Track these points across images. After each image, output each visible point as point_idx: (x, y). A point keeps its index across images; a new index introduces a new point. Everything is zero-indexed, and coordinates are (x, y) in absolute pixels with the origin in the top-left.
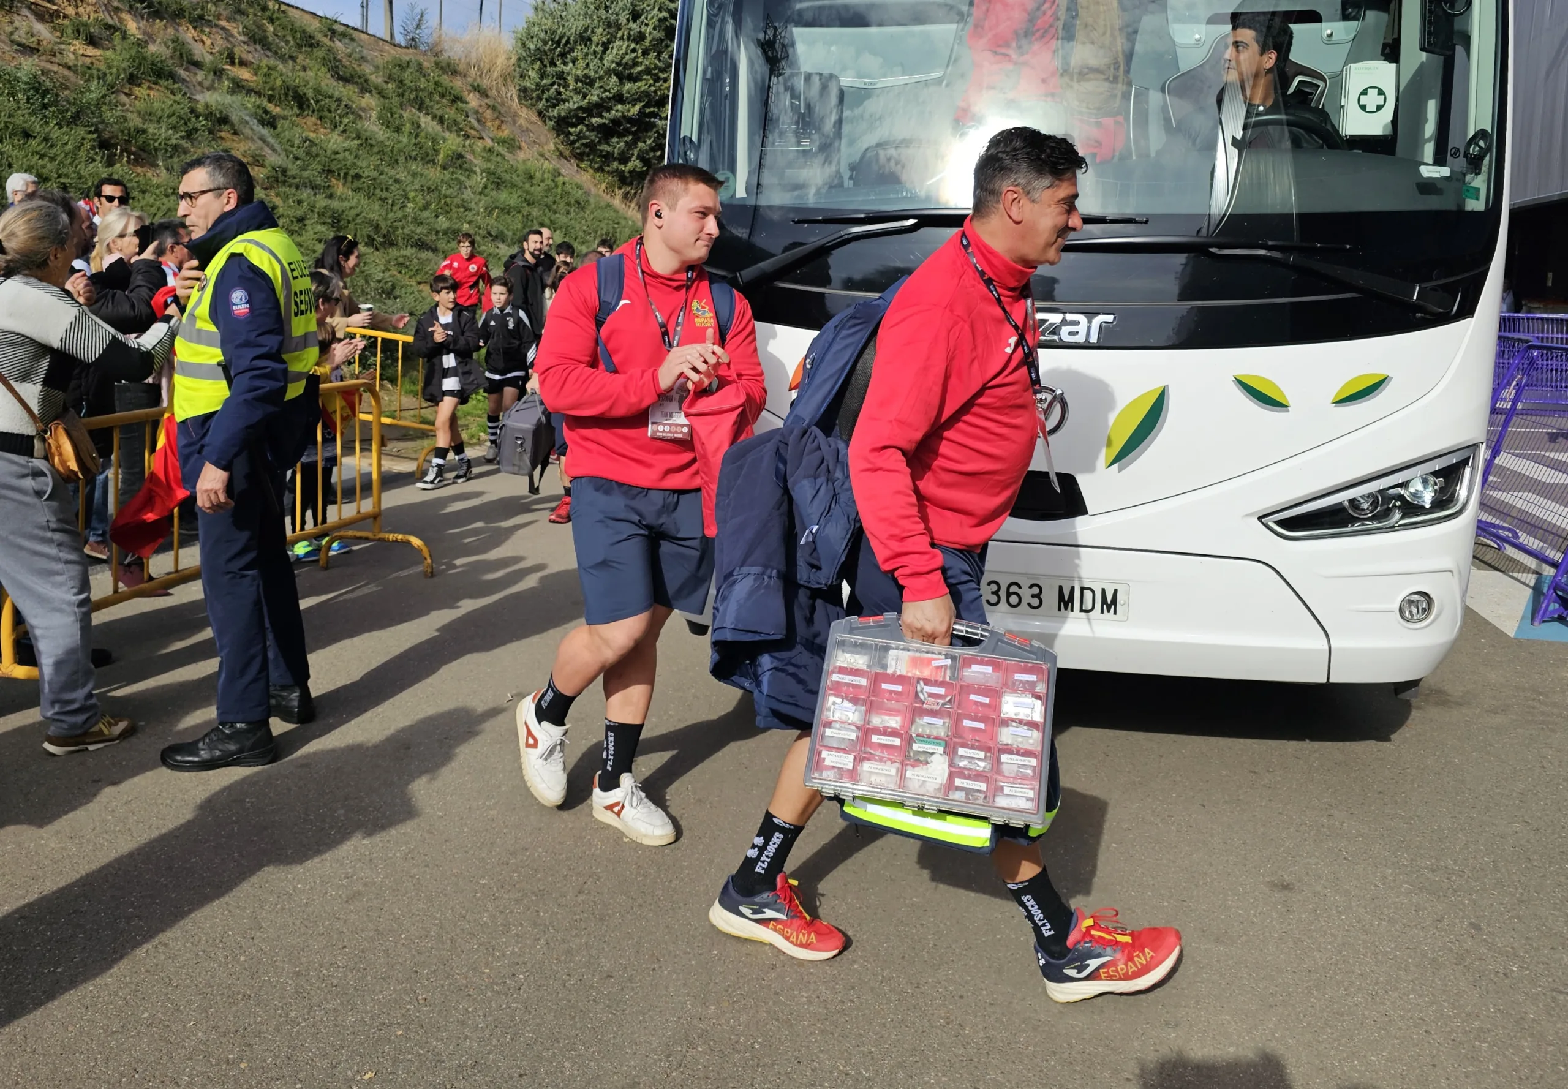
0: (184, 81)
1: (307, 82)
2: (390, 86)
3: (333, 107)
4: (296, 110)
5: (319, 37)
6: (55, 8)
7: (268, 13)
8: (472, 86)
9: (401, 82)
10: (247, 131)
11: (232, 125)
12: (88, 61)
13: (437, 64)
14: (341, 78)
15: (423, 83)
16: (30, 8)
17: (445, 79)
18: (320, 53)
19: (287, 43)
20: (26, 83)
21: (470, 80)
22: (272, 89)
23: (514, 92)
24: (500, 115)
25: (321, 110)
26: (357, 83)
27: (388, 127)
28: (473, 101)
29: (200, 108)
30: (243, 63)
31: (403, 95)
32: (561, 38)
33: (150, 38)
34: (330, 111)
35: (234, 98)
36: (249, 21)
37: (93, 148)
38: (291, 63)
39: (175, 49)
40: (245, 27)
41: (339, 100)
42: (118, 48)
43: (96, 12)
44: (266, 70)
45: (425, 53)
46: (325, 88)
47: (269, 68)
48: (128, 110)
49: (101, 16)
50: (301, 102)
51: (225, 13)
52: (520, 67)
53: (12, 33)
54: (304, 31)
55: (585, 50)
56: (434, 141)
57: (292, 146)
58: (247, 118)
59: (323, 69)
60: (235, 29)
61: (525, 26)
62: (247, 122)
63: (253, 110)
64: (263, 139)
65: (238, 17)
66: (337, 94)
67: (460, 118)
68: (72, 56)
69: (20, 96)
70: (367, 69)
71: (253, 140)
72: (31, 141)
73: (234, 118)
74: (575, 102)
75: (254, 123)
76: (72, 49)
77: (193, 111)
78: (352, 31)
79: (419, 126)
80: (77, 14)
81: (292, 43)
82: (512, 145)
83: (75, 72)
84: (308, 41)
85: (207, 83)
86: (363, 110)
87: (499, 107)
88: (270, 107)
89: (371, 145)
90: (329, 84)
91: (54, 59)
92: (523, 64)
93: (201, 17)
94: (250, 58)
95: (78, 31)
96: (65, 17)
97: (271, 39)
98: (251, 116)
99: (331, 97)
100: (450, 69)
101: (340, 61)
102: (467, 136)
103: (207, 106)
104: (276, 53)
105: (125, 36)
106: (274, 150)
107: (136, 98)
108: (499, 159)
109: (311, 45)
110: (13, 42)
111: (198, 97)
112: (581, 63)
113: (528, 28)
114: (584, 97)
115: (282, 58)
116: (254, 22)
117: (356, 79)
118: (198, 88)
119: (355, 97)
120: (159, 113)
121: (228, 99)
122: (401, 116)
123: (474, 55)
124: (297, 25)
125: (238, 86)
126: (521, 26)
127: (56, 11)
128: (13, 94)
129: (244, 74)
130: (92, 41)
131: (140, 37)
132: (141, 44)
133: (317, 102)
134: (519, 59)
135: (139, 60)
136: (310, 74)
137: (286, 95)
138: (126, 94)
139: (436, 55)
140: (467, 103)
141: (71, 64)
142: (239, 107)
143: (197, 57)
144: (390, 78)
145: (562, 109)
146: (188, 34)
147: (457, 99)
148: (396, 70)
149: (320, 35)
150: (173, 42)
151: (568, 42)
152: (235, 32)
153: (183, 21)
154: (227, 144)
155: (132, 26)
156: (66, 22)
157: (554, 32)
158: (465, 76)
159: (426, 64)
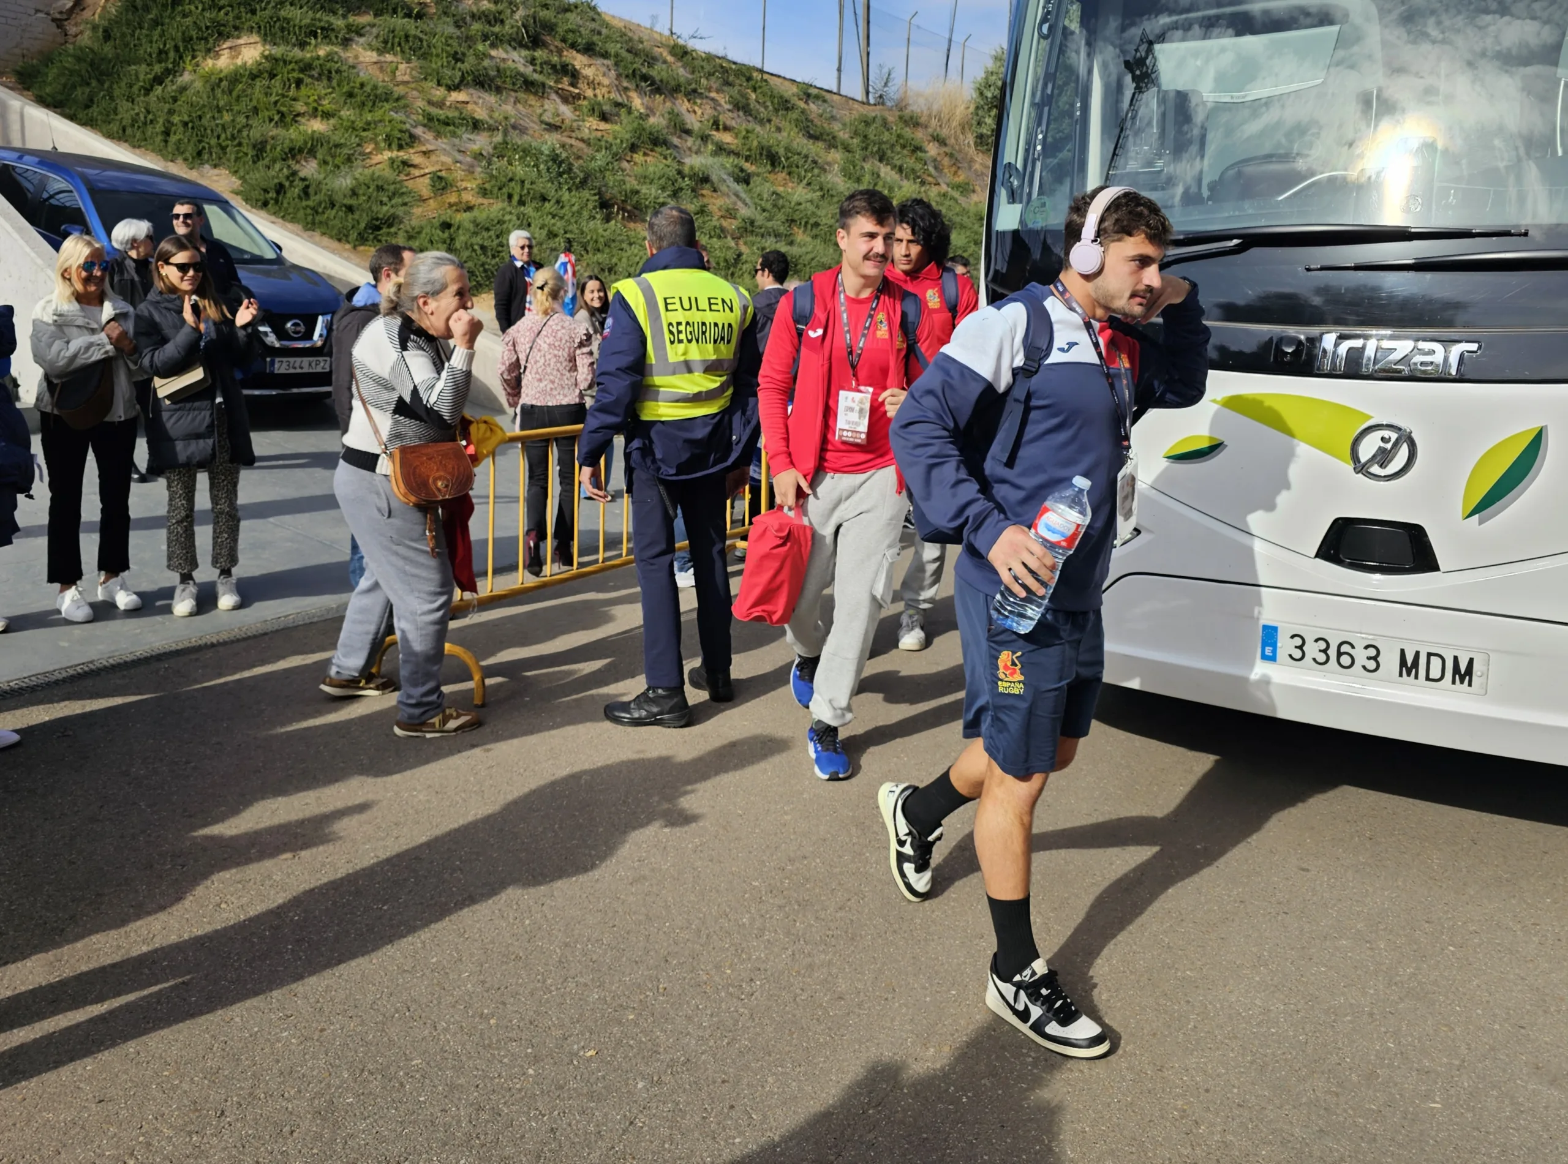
0: (676, 147)
1: (780, 142)
2: (855, 141)
3: (801, 163)
4: (769, 167)
5: (795, 100)
6: (577, 91)
7: (752, 83)
8: (932, 136)
9: (865, 137)
10: (724, 188)
11: (713, 184)
12: (599, 134)
13: (901, 118)
14: (811, 136)
15: (886, 136)
16: (557, 93)
17: (908, 132)
18: (794, 115)
19: (766, 108)
20: (548, 156)
21: (930, 130)
22: (750, 150)
23: (970, 139)
24: (956, 160)
25: (790, 166)
26: (825, 140)
27: (850, 178)
28: (932, 150)
29: (686, 170)
30: (726, 129)
31: (866, 148)
33: (651, 111)
34: (797, 167)
35: (716, 159)
36: (734, 91)
37: (595, 208)
38: (768, 126)
39: (670, 119)
40: (731, 97)
41: (806, 157)
42: (625, 121)
43: (609, 92)
44: (744, 133)
45: (891, 109)
46: (795, 145)
47: (748, 131)
48: (628, 175)
49: (612, 96)
50: (773, 159)
51: (715, 86)
52: (977, 115)
53: (541, 115)
54: (781, 97)
56: (891, 189)
57: (762, 199)
58: (725, 177)
59: (796, 130)
60: (723, 99)
61: (983, 75)
62: (724, 181)
63: (731, 169)
64: (737, 195)
65: (725, 88)
66: (805, 151)
67: (918, 166)
68: (587, 131)
69: (542, 166)
70: (836, 127)
71: (728, 196)
72: (547, 204)
73: (714, 178)
75: (730, 182)
76: (588, 125)
77: (679, 172)
78: (824, 93)
79: (879, 176)
80: (595, 95)
81: (771, 108)
82: (965, 189)
83: (589, 145)
84: (784, 105)
85: (695, 148)
86: (829, 164)
87: (957, 155)
88: (747, 166)
89: (832, 196)
90: (801, 143)
91: (574, 135)
92: (980, 112)
93: (695, 91)
94: (733, 123)
95: (593, 109)
96: (585, 98)
97: (752, 106)
98: (729, 174)
99: (799, 154)
100: (913, 122)
101: (812, 121)
102: (923, 183)
103: (692, 168)
104: (756, 118)
105: (630, 111)
106: (746, 204)
107: (635, 164)
108: (952, 203)
109: (787, 109)
110: (542, 122)
111: (688, 161)
113: (987, 78)
115: (761, 122)
116: (739, 91)
117: (825, 137)
118: (688, 153)
119: (822, 153)
120: (652, 176)
121: (710, 161)
122: (862, 168)
123: (935, 107)
124: (775, 92)
125: (721, 149)
126: (981, 75)
127: (579, 94)
128: (536, 166)
129: (727, 138)
130: (604, 117)
131: (642, 111)
132: (643, 117)
133: (787, 159)
134: (977, 108)
135: (639, 131)
136: (785, 134)
137: (761, 154)
138: (628, 161)
139: (901, 110)
140: (926, 152)
141: (586, 138)
142: (718, 167)
143: (689, 126)
144: (856, 133)
146: (683, 105)
147: (917, 149)
148: (862, 126)
149: (796, 98)
150: (669, 113)
152: (722, 102)
153: (679, 95)
154: (706, 201)
155: (638, 102)
156: (585, 103)
158: (926, 127)
159: (890, 119)
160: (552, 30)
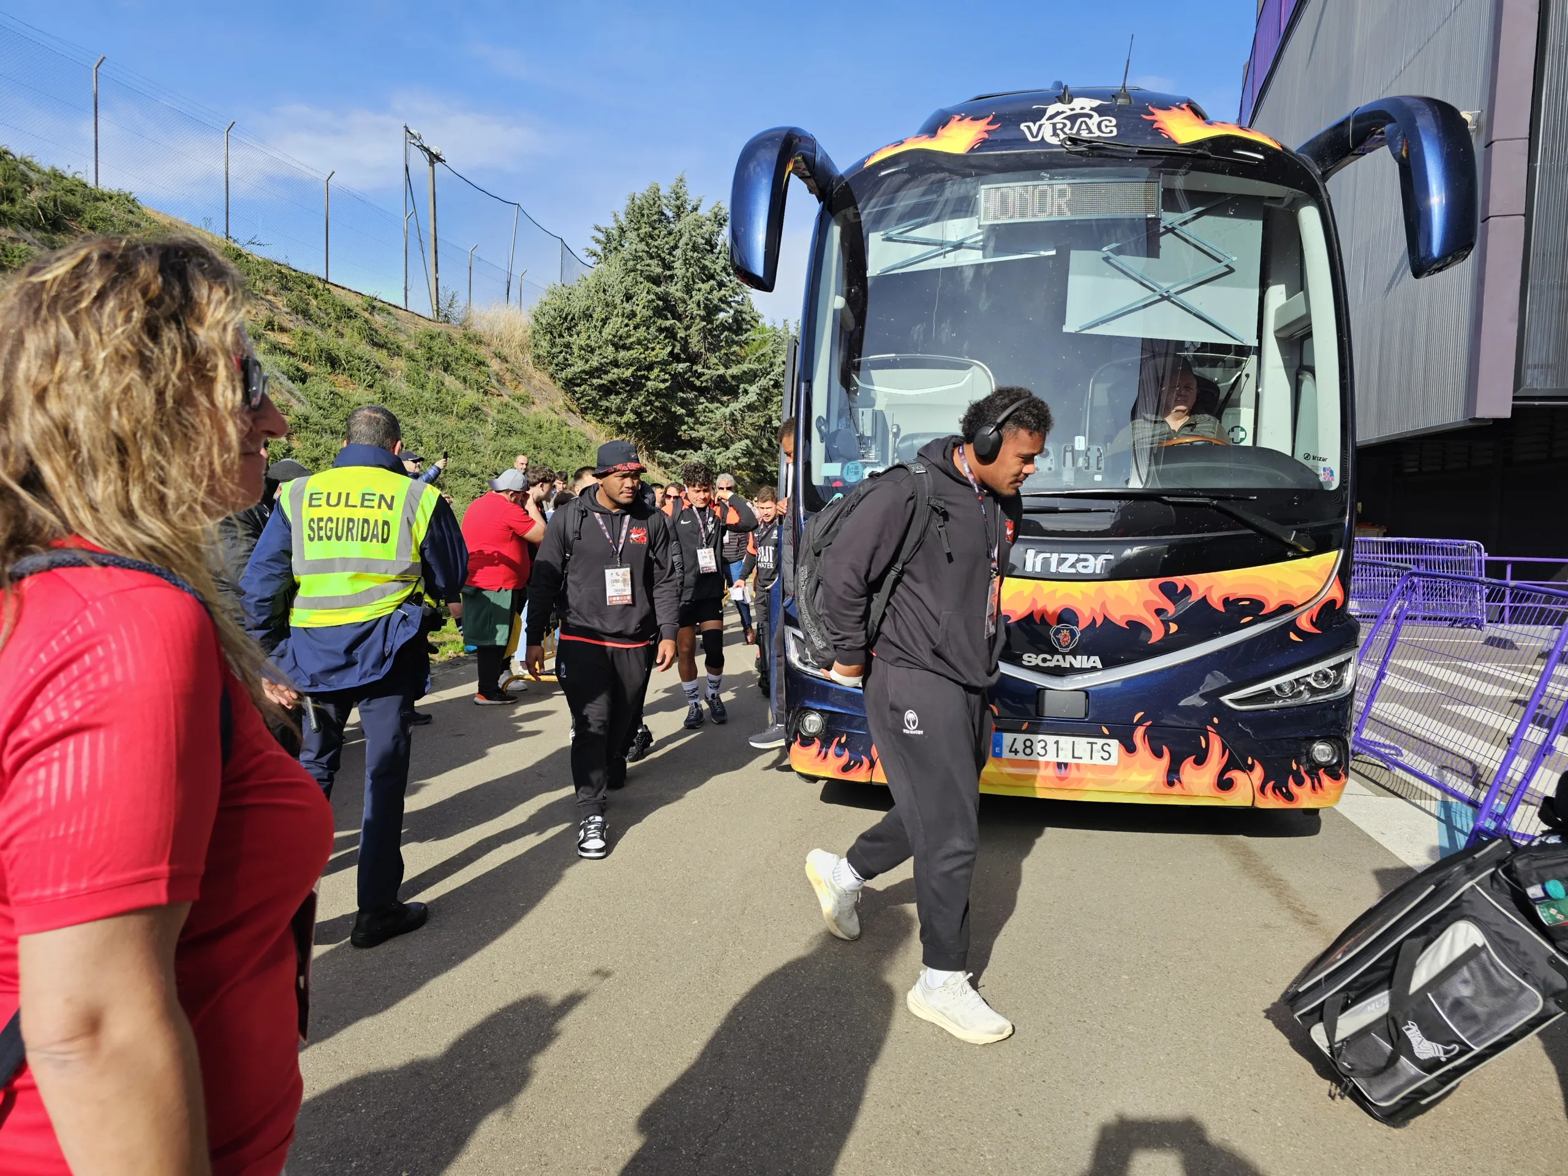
1: (340, 346)
2: (419, 351)
3: (362, 367)
4: (329, 369)
5: (358, 310)
7: (313, 290)
8: (495, 353)
9: (430, 349)
13: (465, 335)
14: (374, 344)
15: (450, 350)
17: (471, 347)
18: (357, 324)
19: (328, 314)
21: (492, 348)
22: (307, 351)
23: (529, 358)
24: (518, 377)
25: (351, 369)
26: (389, 349)
27: (413, 384)
28: (494, 365)
30: (282, 330)
31: (430, 359)
32: (567, 315)
34: (359, 370)
35: (270, 357)
36: (294, 296)
38: (329, 330)
40: (290, 301)
41: (368, 361)
44: (302, 335)
45: (455, 327)
46: (356, 350)
47: (305, 334)
50: (333, 362)
51: (271, 289)
52: (534, 338)
54: (340, 305)
55: (587, 325)
56: (455, 396)
57: (318, 398)
58: (279, 375)
59: (359, 337)
60: (280, 303)
61: (538, 305)
62: (277, 378)
63: (285, 368)
64: (291, 393)
65: (284, 293)
66: (367, 357)
67: (481, 378)
70: (401, 338)
71: (281, 392)
74: (579, 366)
75: (285, 380)
78: (389, 307)
79: (443, 384)
81: (332, 315)
82: (526, 401)
84: (347, 313)
86: (392, 370)
87: (517, 371)
88: (303, 366)
90: (364, 349)
92: (536, 336)
94: (289, 325)
97: (312, 311)
98: (283, 373)
99: (360, 358)
100: (476, 339)
101: (373, 330)
102: (486, 393)
104: (316, 322)
106: (301, 402)
108: (513, 412)
109: (350, 317)
112: (584, 335)
113: (541, 307)
114: (587, 361)
115: (321, 327)
116: (299, 297)
117: (389, 346)
119: (385, 359)
122: (426, 376)
123: (496, 329)
124: (338, 301)
126: (536, 305)
129: (284, 338)
133: (348, 362)
134: (533, 332)
136: (346, 340)
137: (320, 356)
139: (465, 329)
140: (488, 366)
142: (272, 365)
144: (421, 345)
145: (569, 372)
147: (481, 363)
148: (426, 340)
149: (359, 308)
151: (573, 319)
152: (280, 305)
157: (562, 310)
158: (485, 344)
159: (455, 335)
160: (79, 216)
